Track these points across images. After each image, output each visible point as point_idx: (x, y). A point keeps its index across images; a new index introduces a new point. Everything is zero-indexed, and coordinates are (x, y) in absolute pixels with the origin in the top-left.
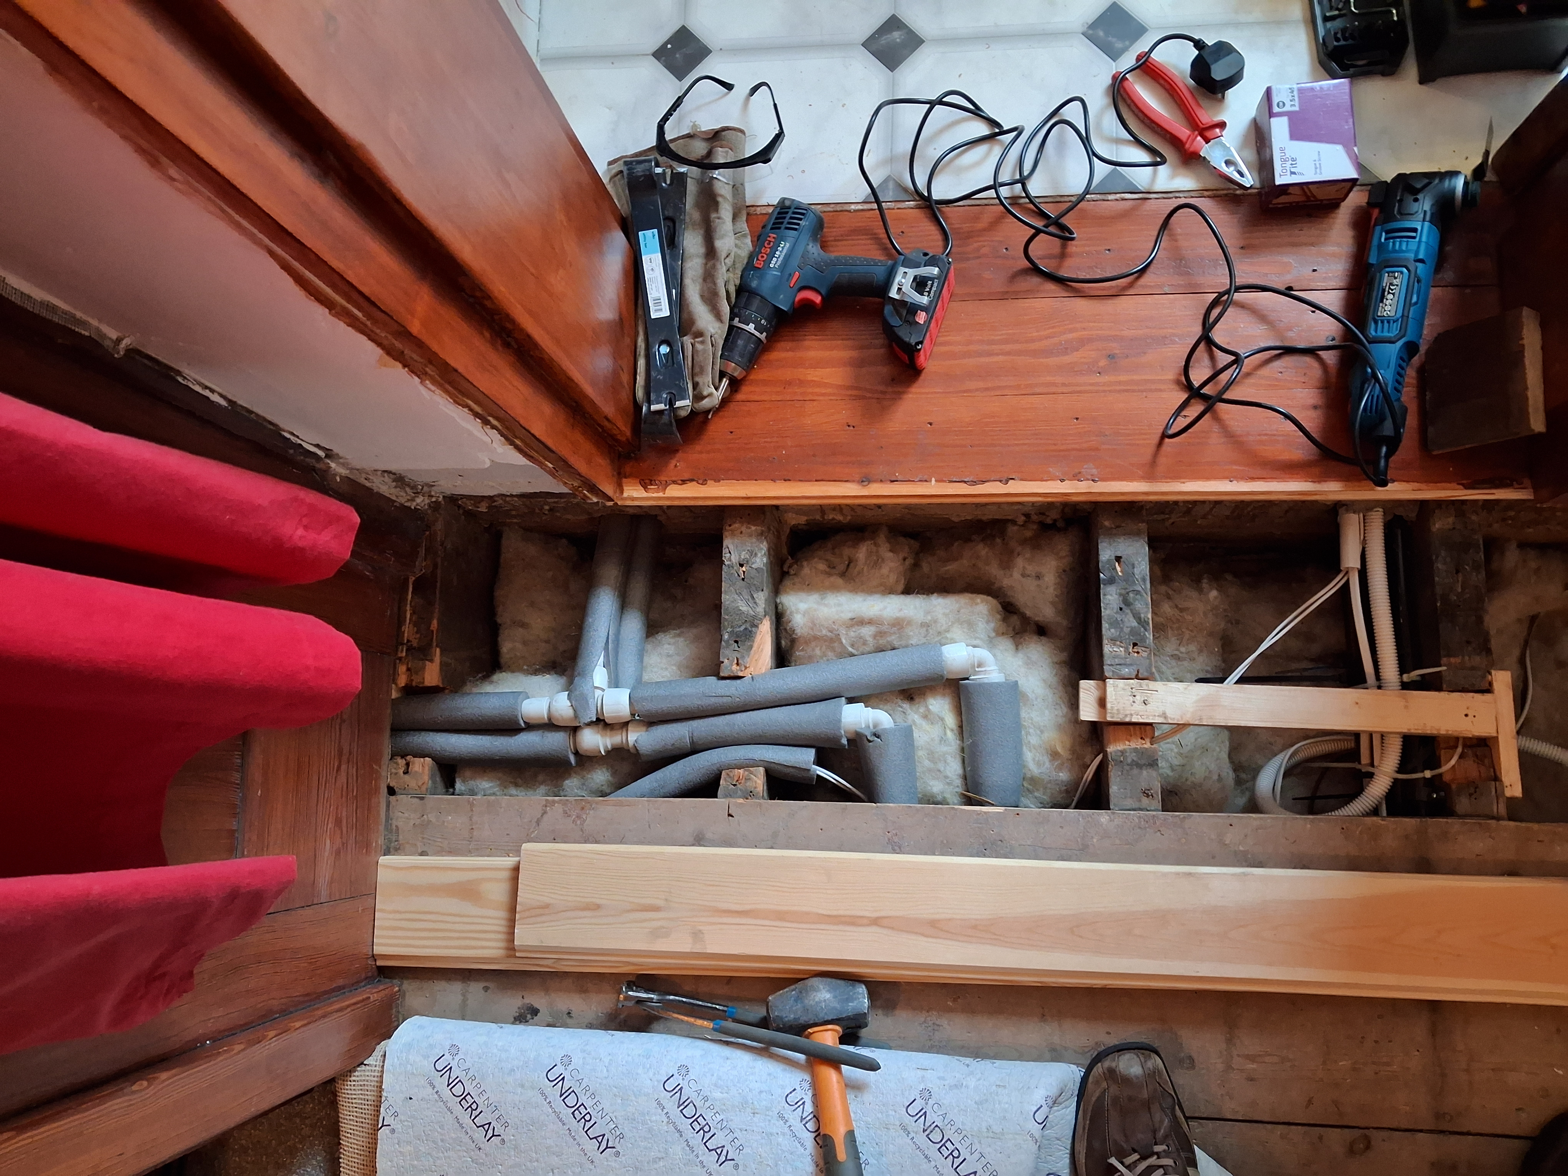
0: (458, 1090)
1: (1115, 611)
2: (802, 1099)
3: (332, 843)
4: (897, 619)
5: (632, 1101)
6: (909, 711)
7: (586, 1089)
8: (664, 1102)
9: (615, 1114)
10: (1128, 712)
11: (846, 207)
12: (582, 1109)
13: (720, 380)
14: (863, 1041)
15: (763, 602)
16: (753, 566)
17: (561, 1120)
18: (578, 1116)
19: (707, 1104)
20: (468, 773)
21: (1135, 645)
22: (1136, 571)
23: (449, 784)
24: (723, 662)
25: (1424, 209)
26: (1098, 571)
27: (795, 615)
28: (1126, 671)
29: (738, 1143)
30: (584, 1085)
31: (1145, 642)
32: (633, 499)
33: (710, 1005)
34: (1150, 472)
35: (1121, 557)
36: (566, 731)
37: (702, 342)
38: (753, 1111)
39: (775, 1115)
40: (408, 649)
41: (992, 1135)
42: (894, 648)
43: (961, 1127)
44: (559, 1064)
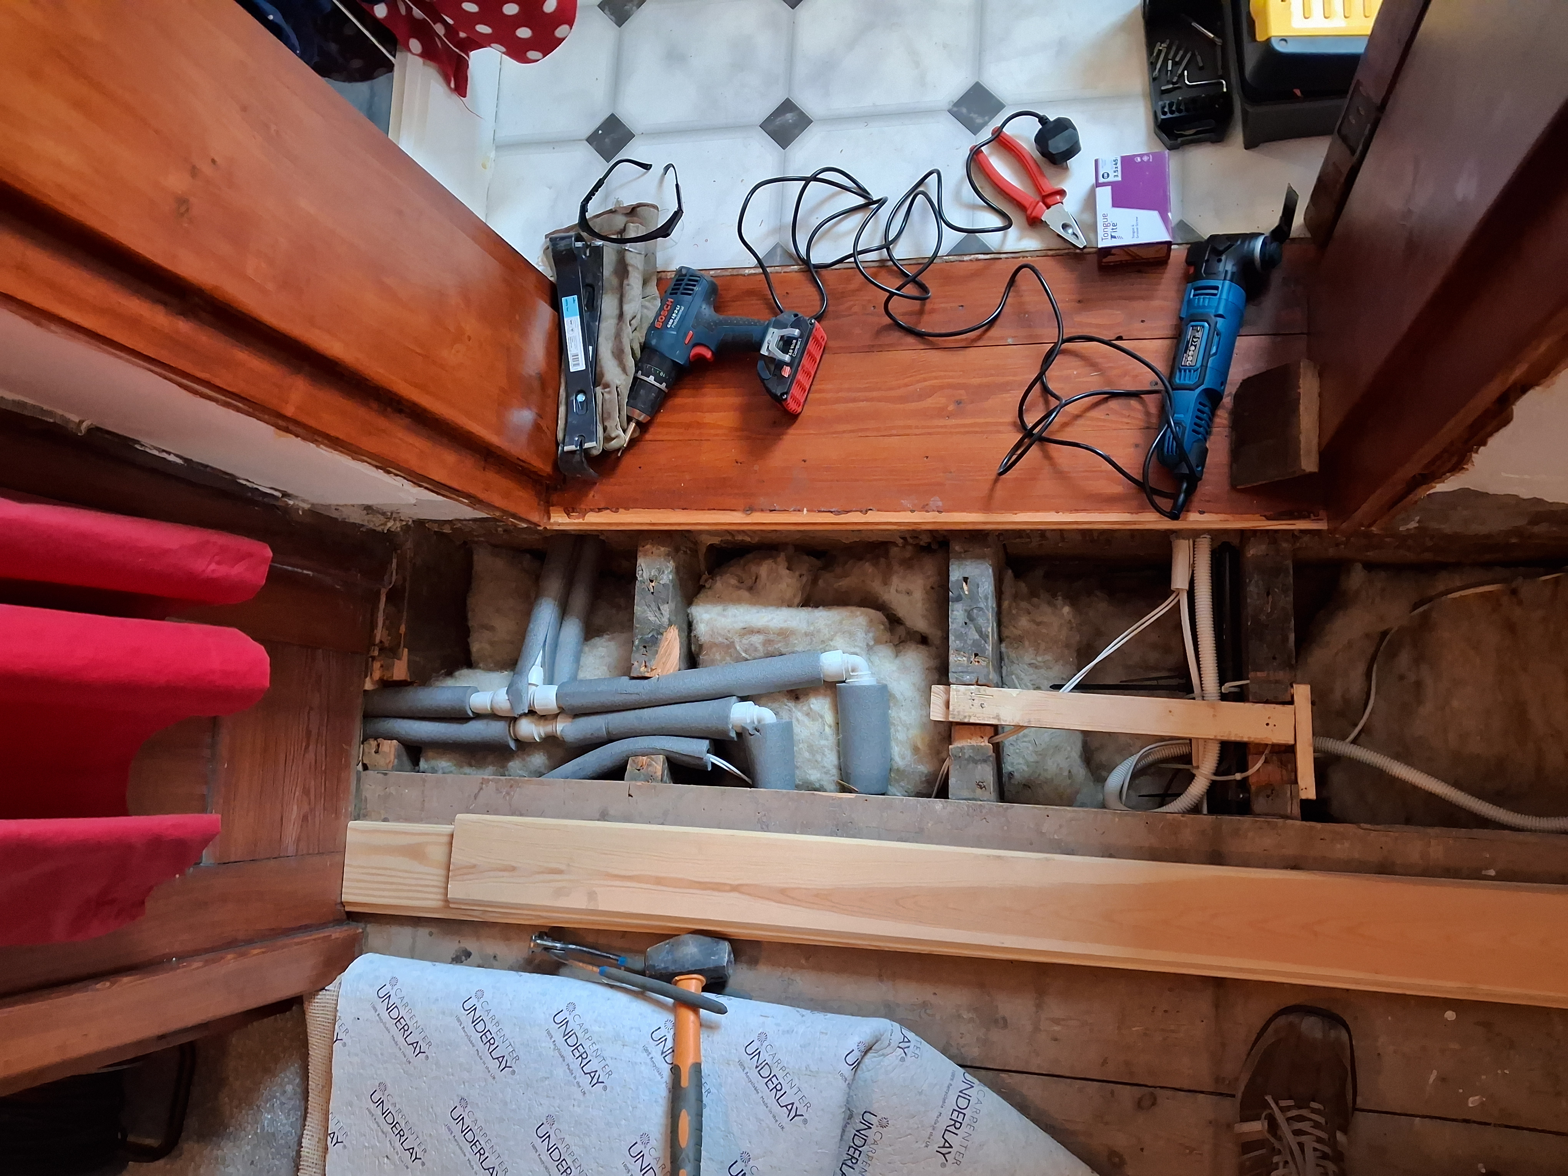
0: (395, 1014)
1: (961, 625)
2: (665, 1036)
3: (299, 808)
4: (781, 629)
5: (527, 1030)
6: (793, 709)
7: (493, 1018)
9: (513, 1040)
10: (968, 714)
11: (741, 272)
12: (488, 1034)
13: (628, 423)
14: (728, 990)
15: (671, 614)
16: (661, 582)
17: (471, 1043)
18: (485, 1041)
19: (587, 1036)
20: (430, 754)
21: (976, 655)
22: (981, 590)
23: (415, 762)
24: (633, 665)
25: (1227, 269)
26: (948, 590)
27: (701, 626)
28: (967, 678)
29: (608, 1069)
30: (491, 1014)
31: (986, 653)
32: (559, 524)
33: (605, 954)
34: (987, 504)
35: (968, 578)
36: (506, 721)
37: (609, 392)
38: (623, 1044)
39: (641, 1048)
40: (380, 650)
41: (809, 1073)
42: (781, 654)
43: (785, 1065)
44: (473, 997)
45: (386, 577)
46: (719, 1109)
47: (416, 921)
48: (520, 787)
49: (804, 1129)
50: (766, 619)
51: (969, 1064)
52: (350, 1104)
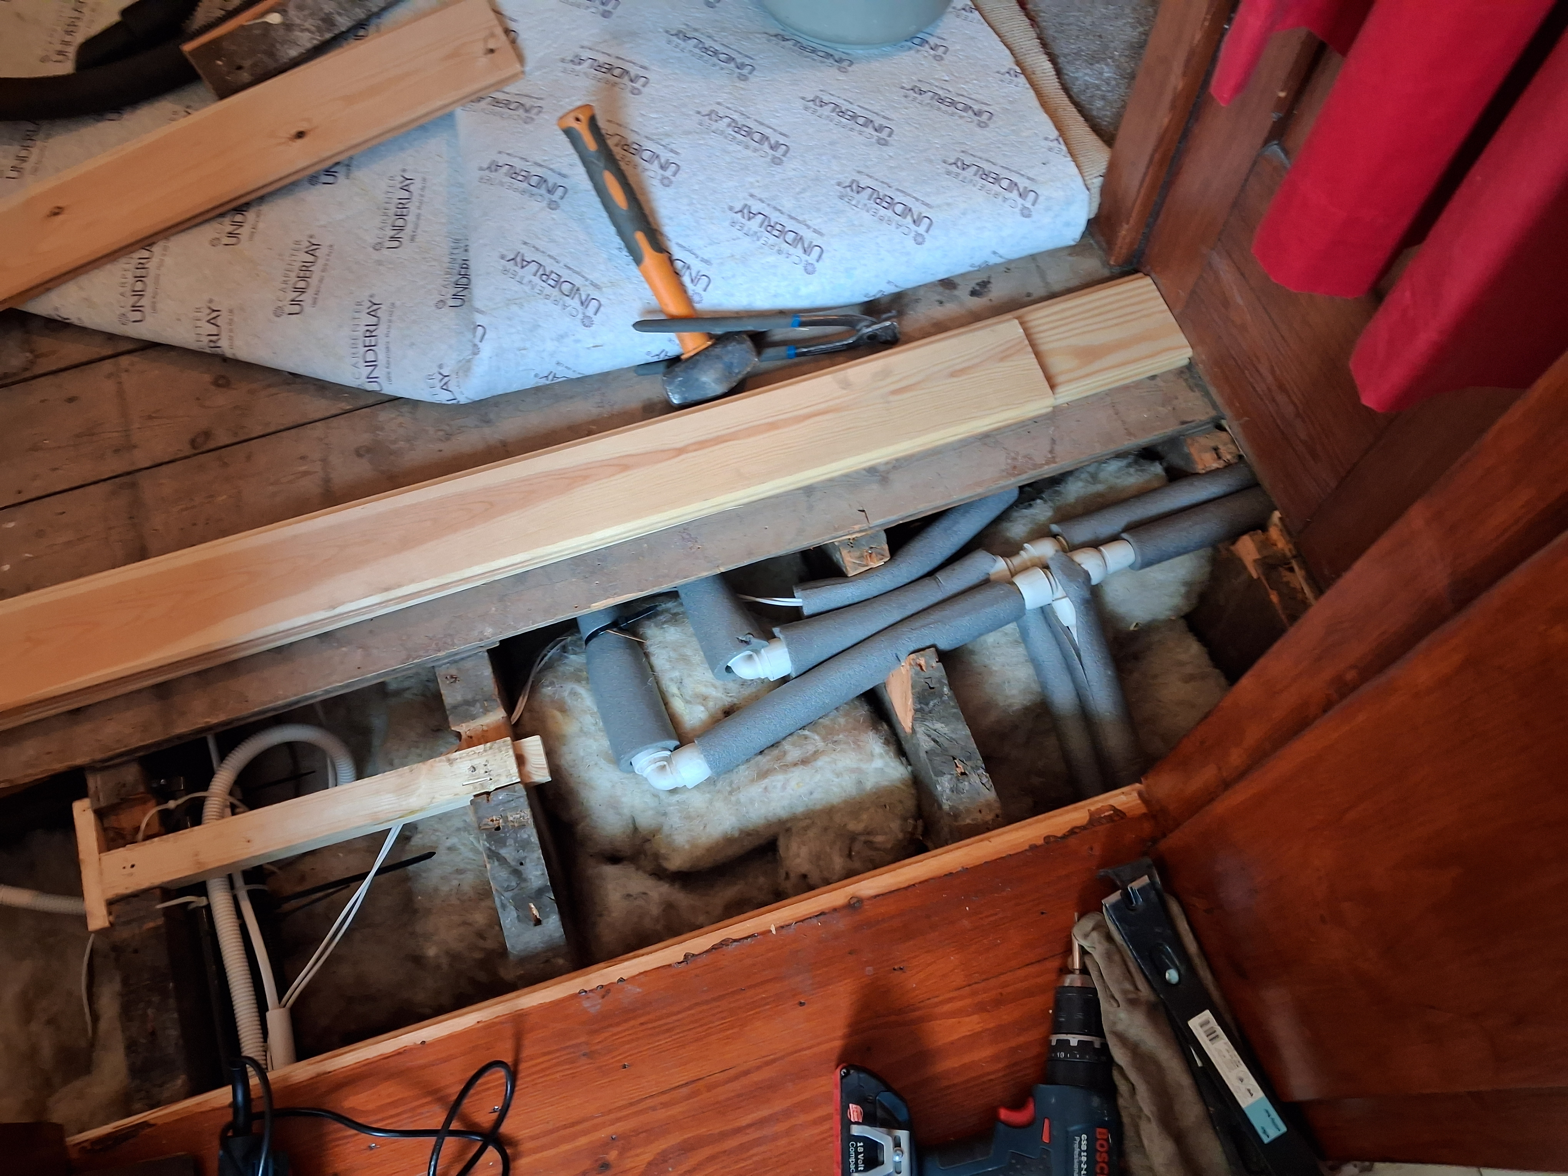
1: (528, 860)
2: (695, 285)
3: (1237, 306)
5: (845, 227)
6: (724, 697)
7: (890, 222)
8: (815, 236)
9: (855, 212)
10: (490, 752)
12: (887, 205)
13: (1082, 962)
15: (920, 743)
16: (949, 776)
17: (902, 191)
18: (887, 199)
19: (777, 248)
21: (498, 829)
22: (514, 914)
24: (937, 662)
26: (558, 901)
27: (882, 751)
28: (501, 796)
29: (737, 227)
30: (894, 223)
31: (487, 834)
32: (1122, 793)
34: (519, 1019)
35: (536, 925)
36: (1075, 546)
38: (734, 257)
40: (1287, 559)
41: (517, 301)
42: (761, 752)
46: (602, 237)
47: (1052, 296)
48: (1003, 471)
49: (501, 250)
50: (793, 784)
51: (386, 404)
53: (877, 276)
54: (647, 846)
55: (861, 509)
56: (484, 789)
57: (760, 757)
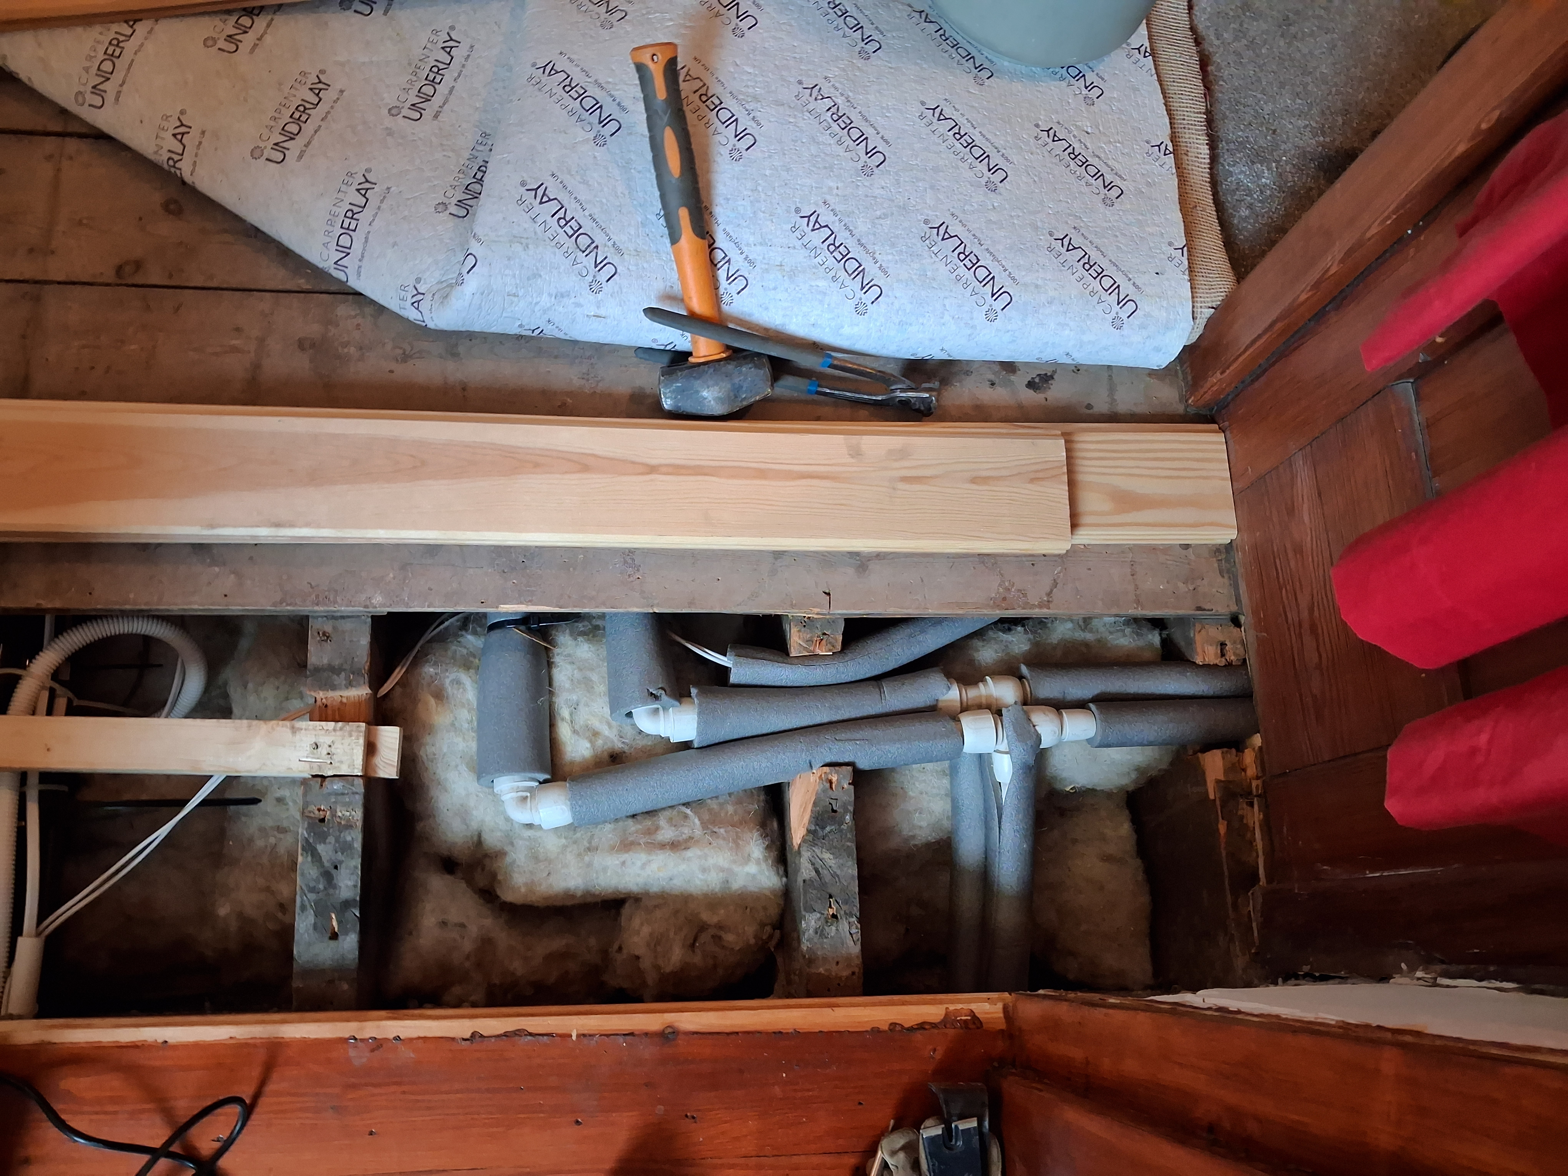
0: (1107, 282)
1: (343, 866)
2: (730, 284)
3: (1301, 523)
4: (631, 853)
5: (916, 274)
6: (615, 739)
7: (966, 285)
8: (880, 273)
9: (932, 261)
10: (339, 733)
12: (969, 265)
15: (803, 866)
16: (818, 915)
17: (991, 253)
18: (972, 257)
19: (833, 273)
20: (1148, 654)
21: (323, 821)
22: (312, 919)
24: (849, 784)
26: (362, 920)
27: (761, 857)
28: (337, 786)
29: (797, 234)
30: (970, 288)
31: (309, 823)
32: (990, 1000)
33: (839, 392)
35: (331, 938)
36: (1037, 700)
38: (783, 267)
39: (758, 264)
40: (1250, 793)
41: (524, 241)
42: (634, 816)
43: (557, 250)
44: (999, 310)
45: (1260, 900)
46: (641, 194)
47: (1113, 418)
48: (994, 602)
49: (525, 175)
50: (654, 866)
52: (1149, 184)
53: (931, 340)
54: (487, 862)
55: (827, 591)
56: (320, 771)
57: (630, 822)
